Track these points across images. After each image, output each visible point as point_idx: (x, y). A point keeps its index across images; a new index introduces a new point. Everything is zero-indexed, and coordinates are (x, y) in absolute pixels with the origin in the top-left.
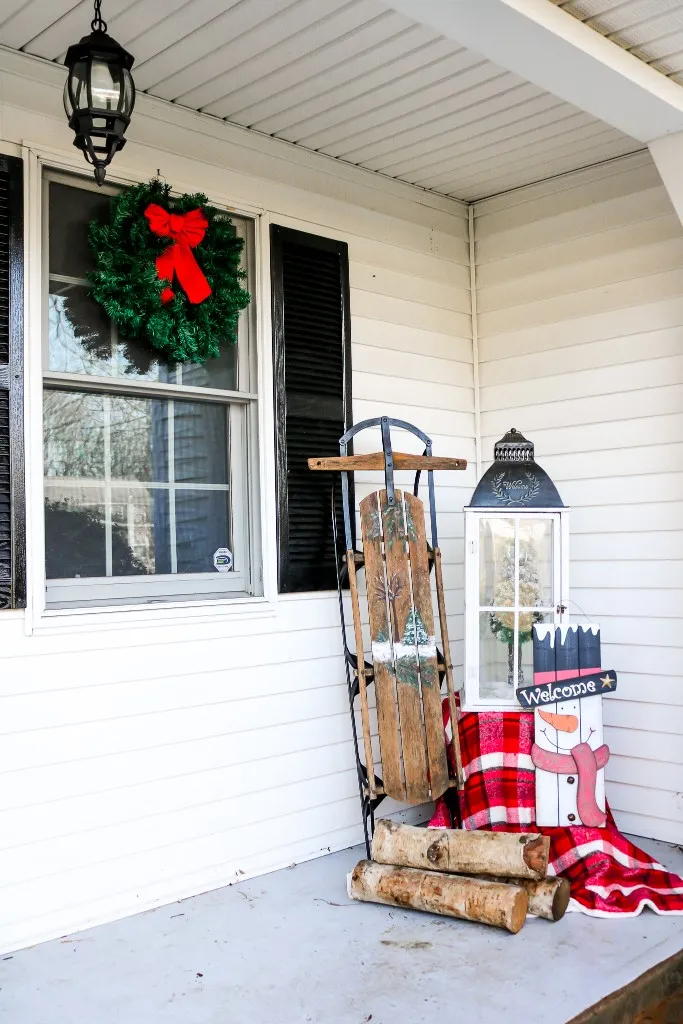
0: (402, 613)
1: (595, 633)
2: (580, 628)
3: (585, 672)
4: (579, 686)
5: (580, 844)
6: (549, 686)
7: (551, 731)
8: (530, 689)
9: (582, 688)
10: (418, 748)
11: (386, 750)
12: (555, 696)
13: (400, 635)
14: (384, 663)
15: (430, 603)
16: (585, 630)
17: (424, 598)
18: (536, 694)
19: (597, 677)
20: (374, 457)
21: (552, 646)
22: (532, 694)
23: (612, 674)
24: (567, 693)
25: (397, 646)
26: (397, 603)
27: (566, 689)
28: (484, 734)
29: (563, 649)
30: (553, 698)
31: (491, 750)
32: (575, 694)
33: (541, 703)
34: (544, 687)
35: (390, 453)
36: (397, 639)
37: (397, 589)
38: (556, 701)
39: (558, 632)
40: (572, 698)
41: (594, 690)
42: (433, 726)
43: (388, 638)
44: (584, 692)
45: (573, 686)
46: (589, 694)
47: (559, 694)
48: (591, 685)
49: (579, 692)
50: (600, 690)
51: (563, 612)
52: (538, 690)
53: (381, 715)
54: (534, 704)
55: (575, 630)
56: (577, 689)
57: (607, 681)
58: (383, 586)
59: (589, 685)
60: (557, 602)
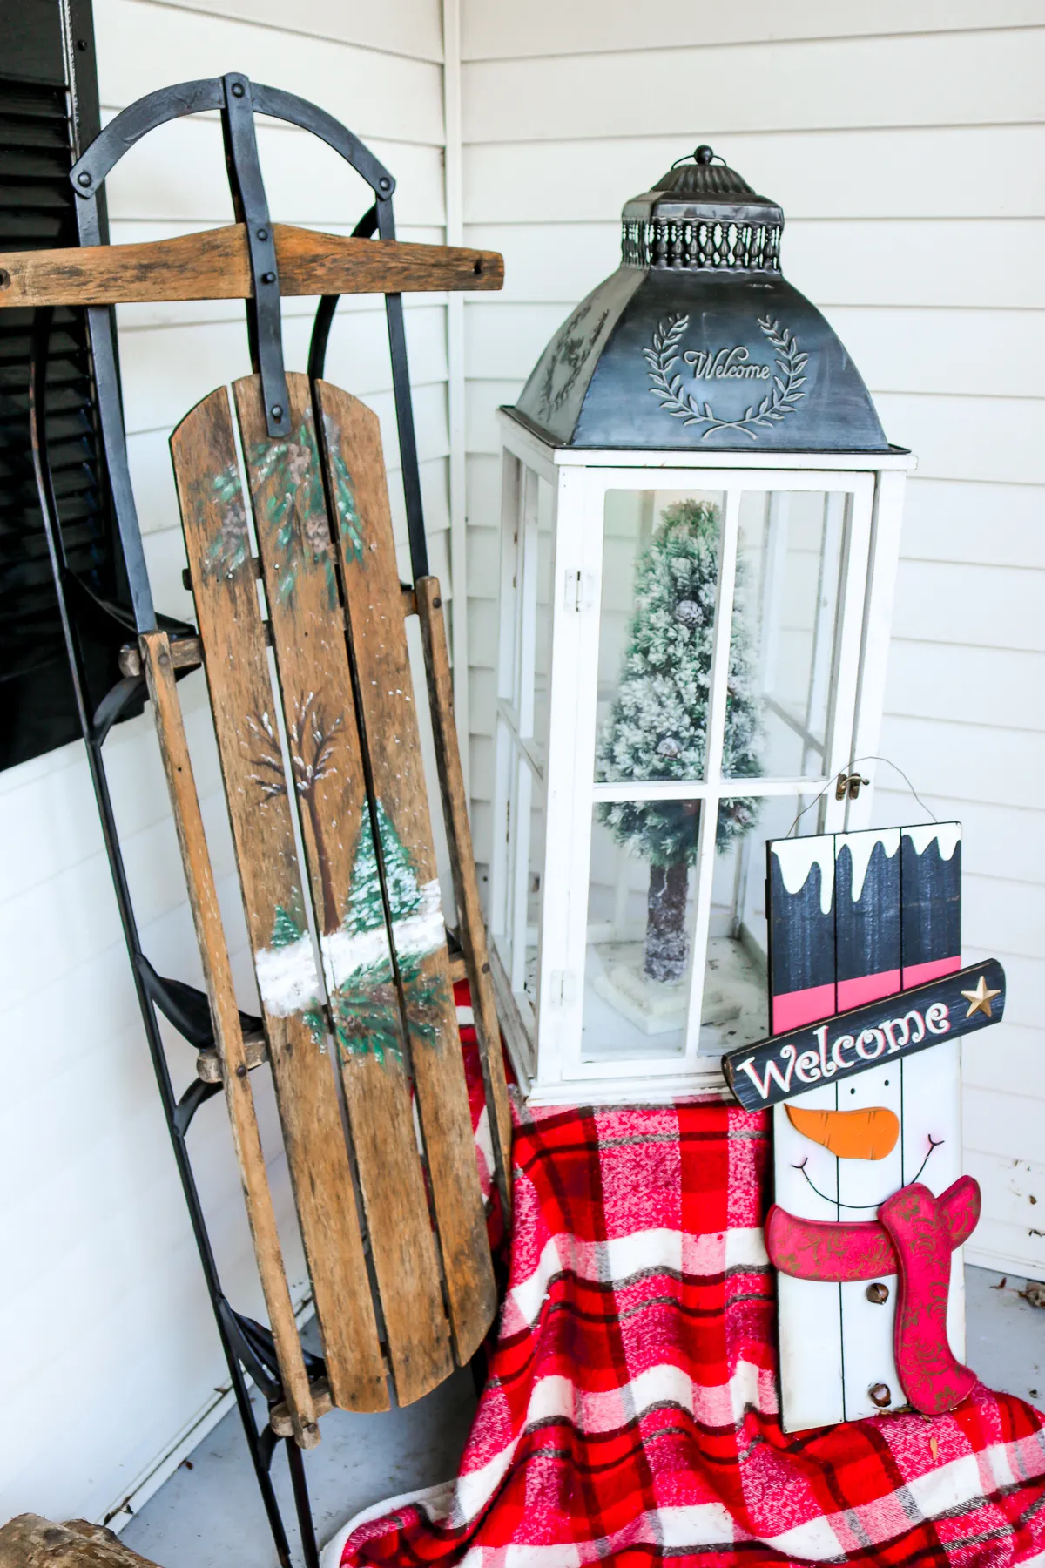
0: (340, 830)
1: (946, 854)
2: (906, 842)
3: (917, 974)
4: (903, 1023)
5: (915, 1474)
6: (821, 1033)
7: (821, 1160)
8: (765, 1050)
9: (912, 1025)
10: (415, 1241)
11: (330, 1285)
12: (838, 1062)
13: (340, 906)
14: (299, 1013)
15: (420, 775)
16: (920, 847)
17: (400, 761)
18: (782, 1065)
19: (951, 988)
20: (206, 244)
21: (826, 906)
22: (771, 1067)
23: (992, 972)
24: (870, 1047)
25: (335, 943)
26: (322, 797)
27: (867, 1035)
28: (618, 1178)
29: (858, 911)
30: (830, 1069)
31: (637, 1223)
32: (894, 1048)
33: (798, 1087)
34: (803, 1038)
35: (267, 232)
36: (331, 922)
37: (320, 747)
38: (841, 1074)
39: (843, 861)
40: (885, 1058)
41: (945, 1025)
42: (447, 1159)
43: (303, 927)
44: (917, 1037)
45: (887, 1025)
46: (931, 1041)
47: (847, 1054)
48: (937, 1012)
49: (903, 1041)
50: (962, 1026)
51: (854, 793)
52: (788, 1051)
53: (305, 1183)
54: (776, 1094)
55: (891, 850)
56: (897, 1031)
57: (979, 994)
58: (276, 748)
59: (931, 1014)
60: (839, 765)
